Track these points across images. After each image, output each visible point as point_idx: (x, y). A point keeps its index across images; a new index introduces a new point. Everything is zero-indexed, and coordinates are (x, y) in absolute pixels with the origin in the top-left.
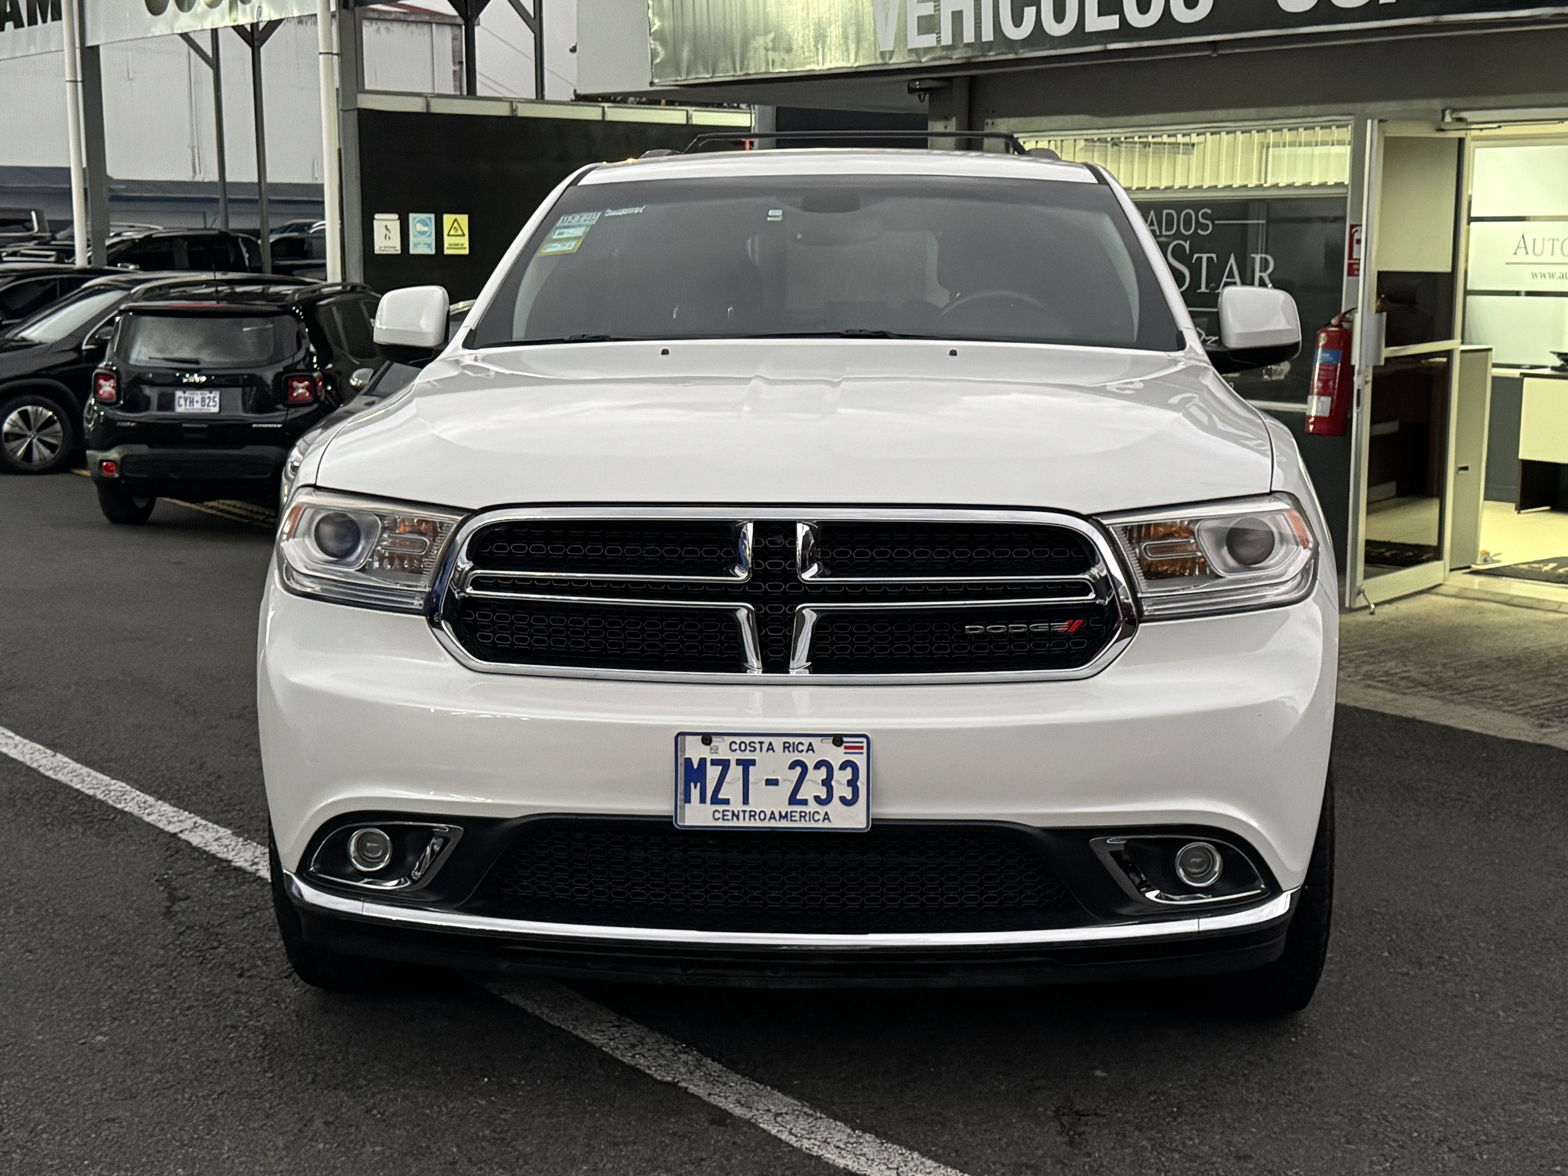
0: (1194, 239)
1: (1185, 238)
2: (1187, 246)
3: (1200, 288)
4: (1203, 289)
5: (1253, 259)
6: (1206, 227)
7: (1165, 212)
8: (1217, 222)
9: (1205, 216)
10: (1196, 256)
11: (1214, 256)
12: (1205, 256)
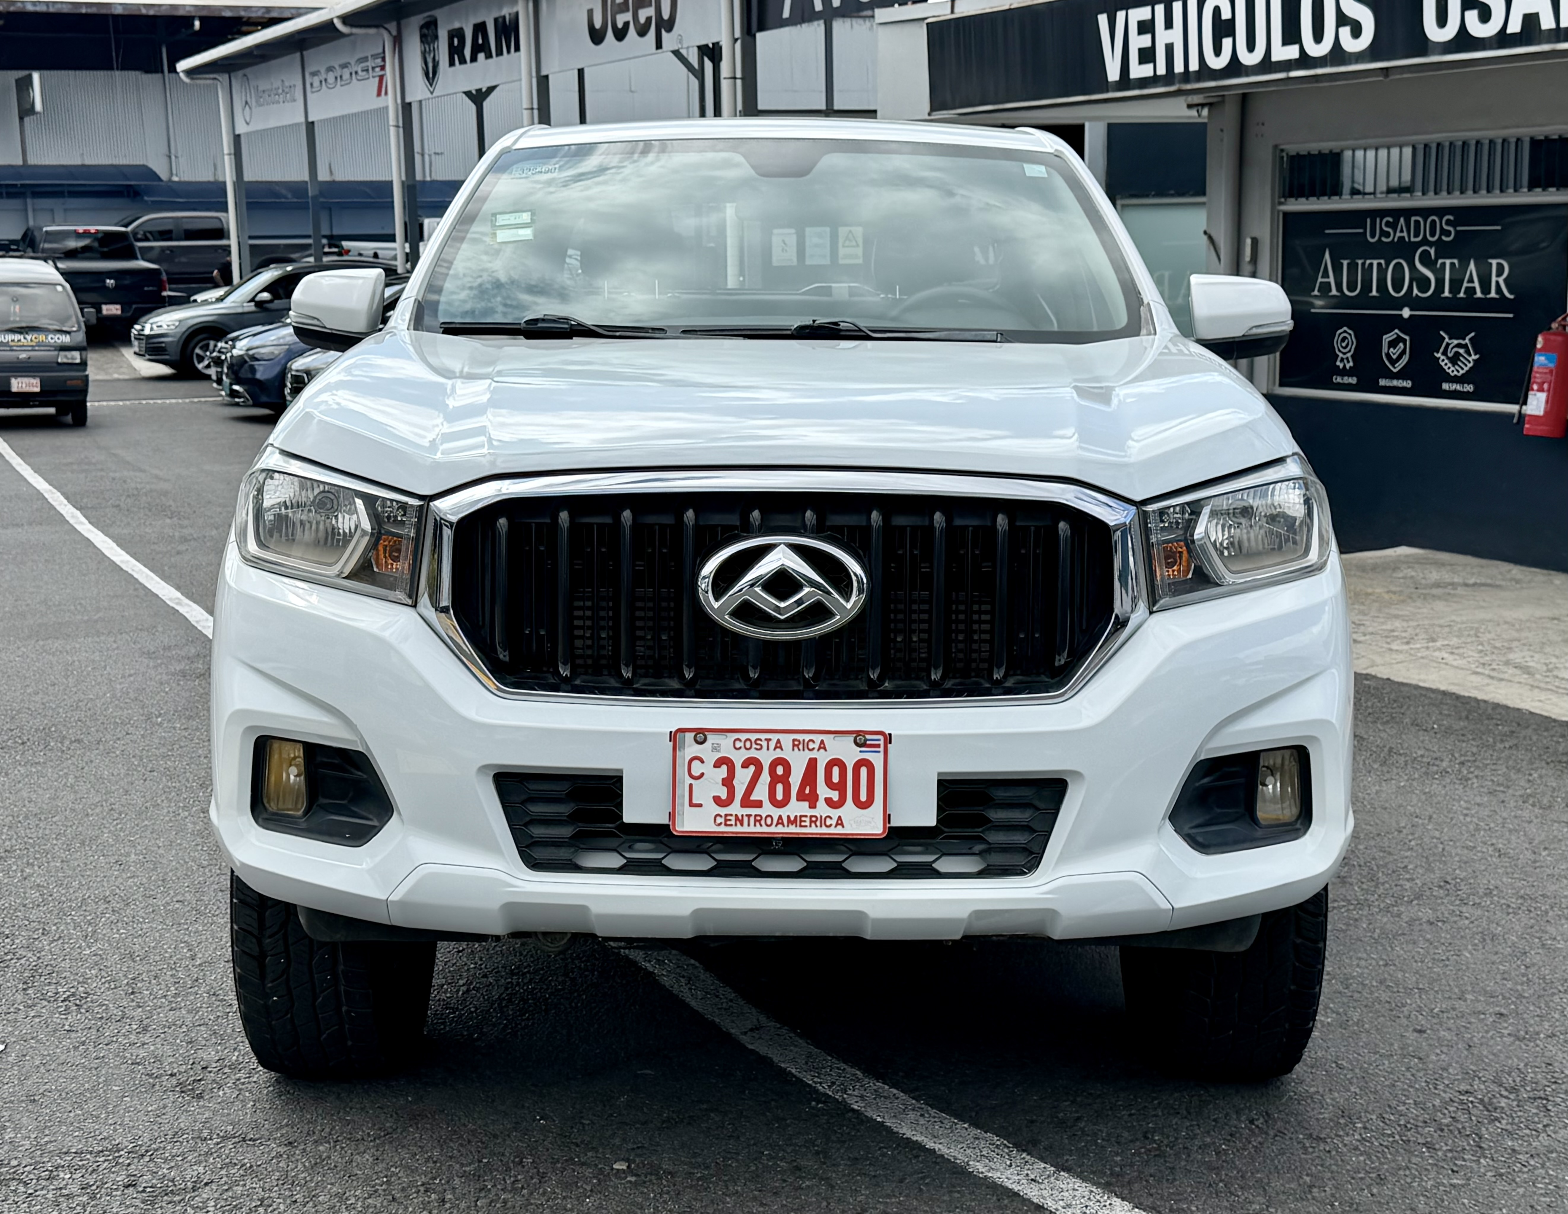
0: (1439, 244)
1: (1430, 244)
2: (1432, 252)
3: (1443, 292)
4: (1446, 294)
5: (1491, 264)
6: (1448, 233)
7: (1413, 219)
8: (1459, 228)
9: (1448, 222)
10: (1440, 261)
11: (1456, 261)
12: (1448, 262)
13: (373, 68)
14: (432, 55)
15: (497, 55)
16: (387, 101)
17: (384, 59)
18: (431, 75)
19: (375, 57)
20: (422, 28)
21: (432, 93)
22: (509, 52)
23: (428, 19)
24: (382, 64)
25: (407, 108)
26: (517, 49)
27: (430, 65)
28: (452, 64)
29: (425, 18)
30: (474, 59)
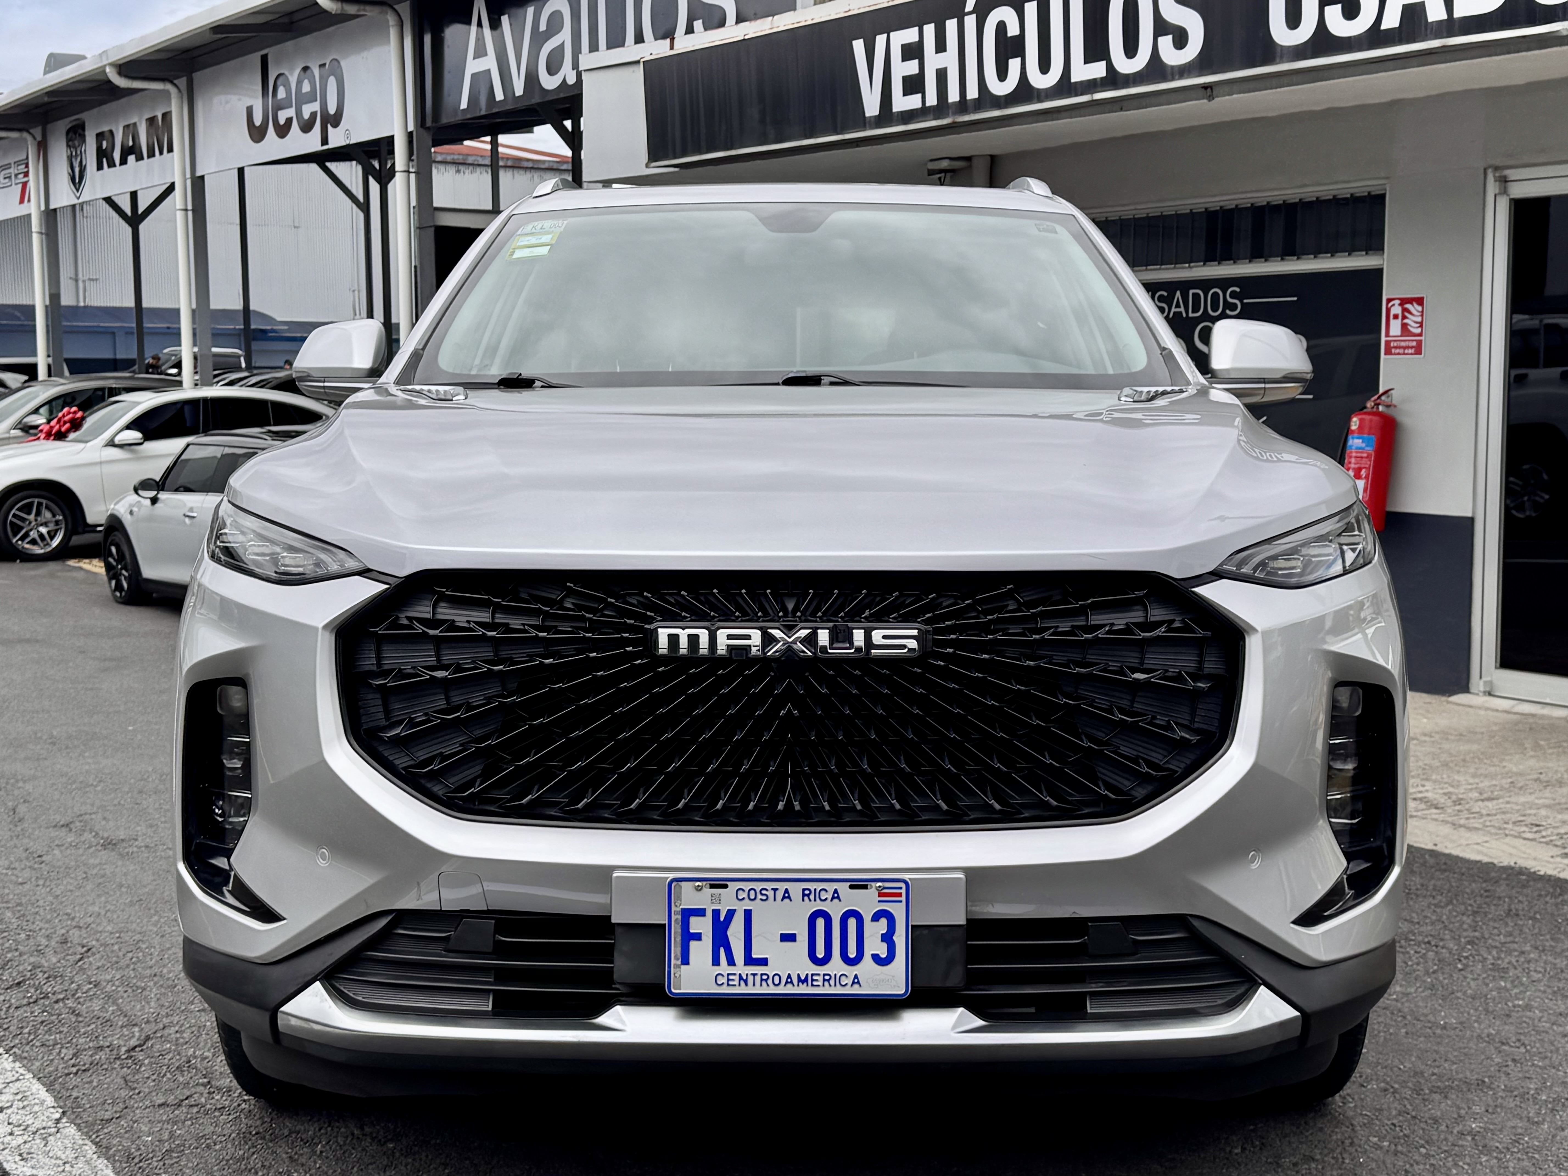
1: (1212, 319)
6: (1233, 307)
7: (1192, 292)
8: (1246, 301)
9: (1233, 295)
13: (16, 175)
14: (79, 159)
15: (149, 157)
16: (30, 208)
17: (27, 166)
18: (77, 181)
19: (18, 163)
20: (68, 133)
21: (78, 198)
22: (161, 153)
23: (74, 123)
24: (26, 170)
25: (50, 216)
26: (170, 150)
27: (77, 170)
28: (100, 167)
29: (71, 122)
30: (123, 162)
